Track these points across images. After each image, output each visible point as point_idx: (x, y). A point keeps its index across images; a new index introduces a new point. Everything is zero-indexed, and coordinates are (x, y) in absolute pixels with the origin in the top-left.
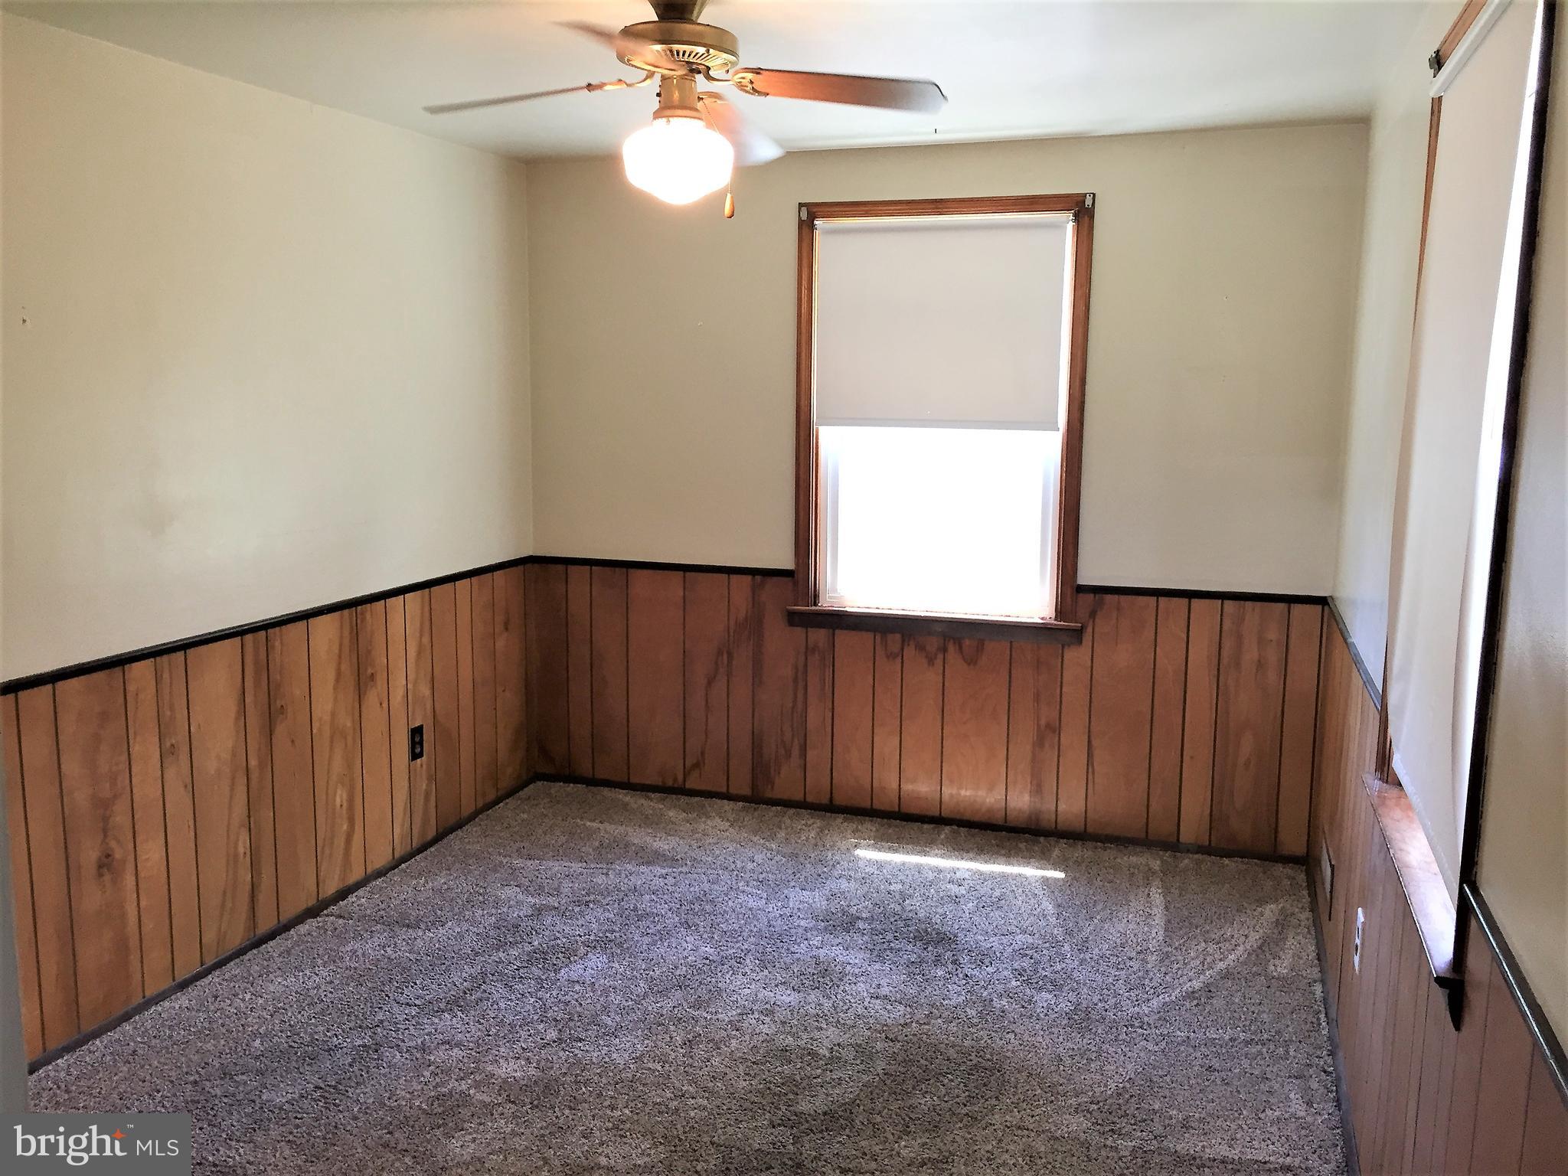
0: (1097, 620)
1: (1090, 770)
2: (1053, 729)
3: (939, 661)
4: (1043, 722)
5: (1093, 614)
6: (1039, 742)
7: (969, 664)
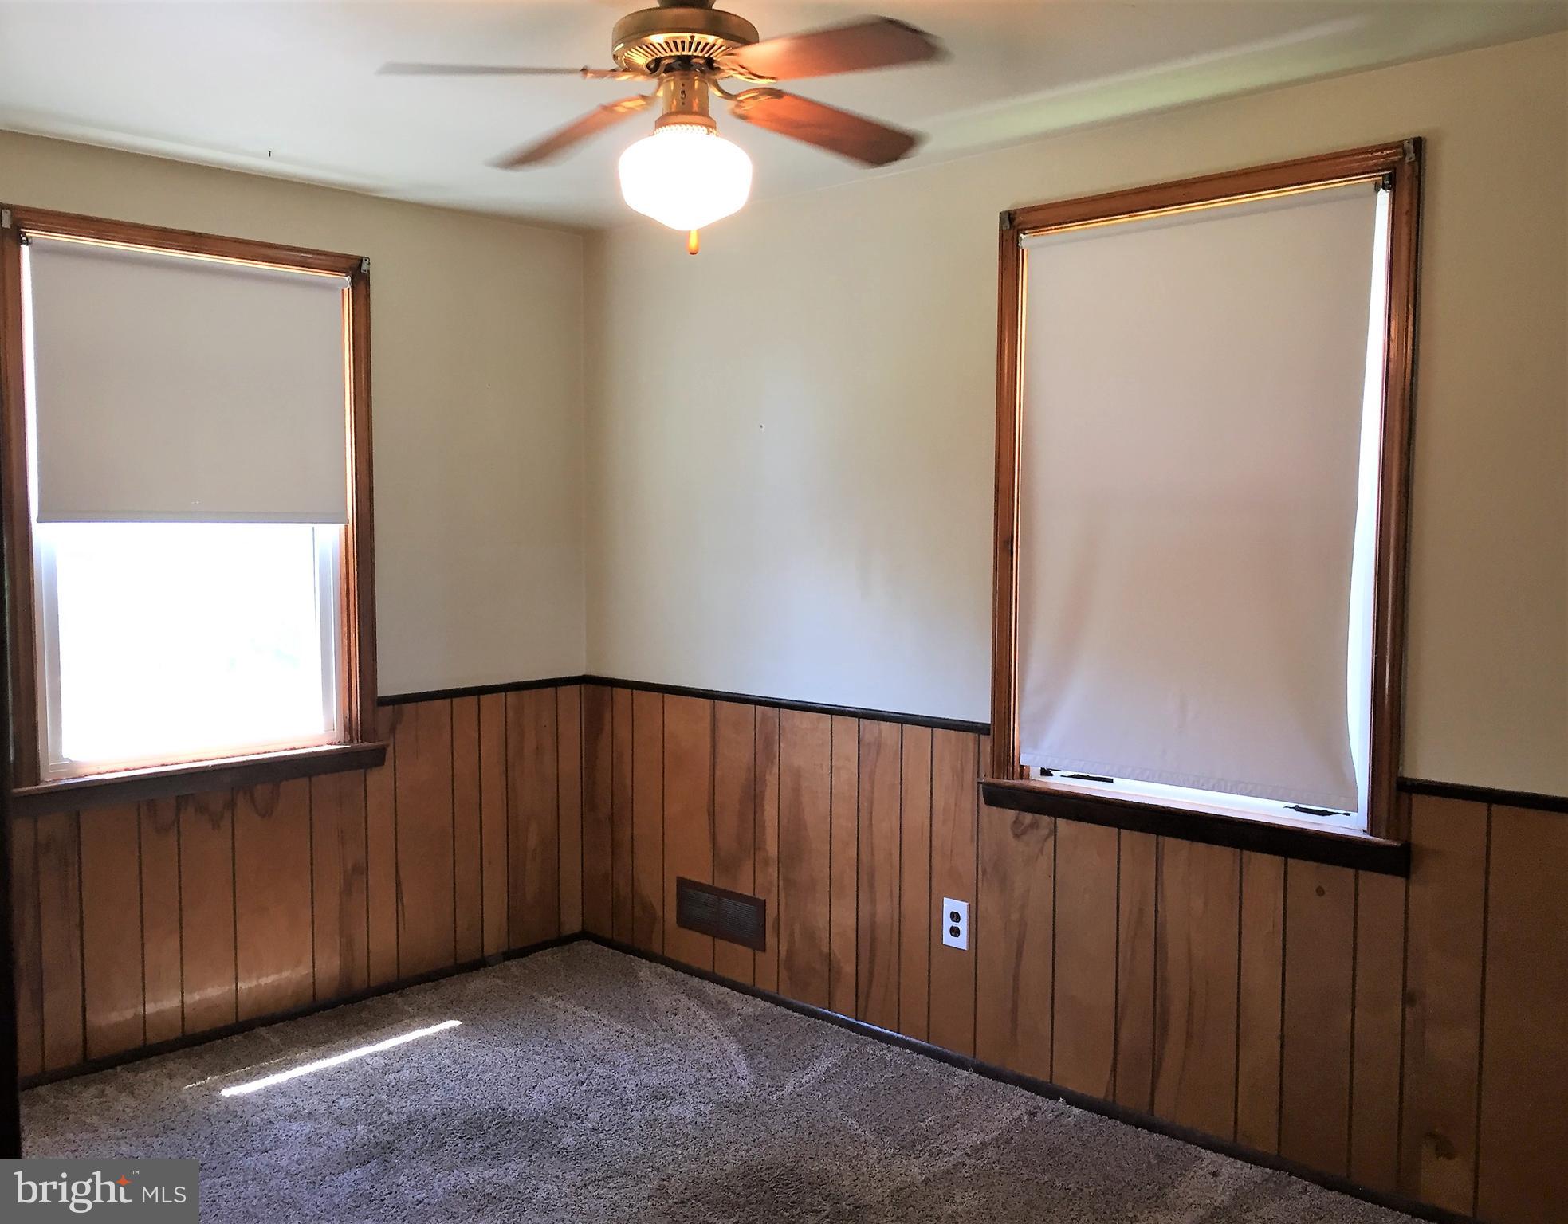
0: (397, 736)
1: (400, 906)
2: (361, 870)
3: (226, 823)
4: (349, 866)
5: (393, 730)
6: (347, 890)
7: (263, 816)
